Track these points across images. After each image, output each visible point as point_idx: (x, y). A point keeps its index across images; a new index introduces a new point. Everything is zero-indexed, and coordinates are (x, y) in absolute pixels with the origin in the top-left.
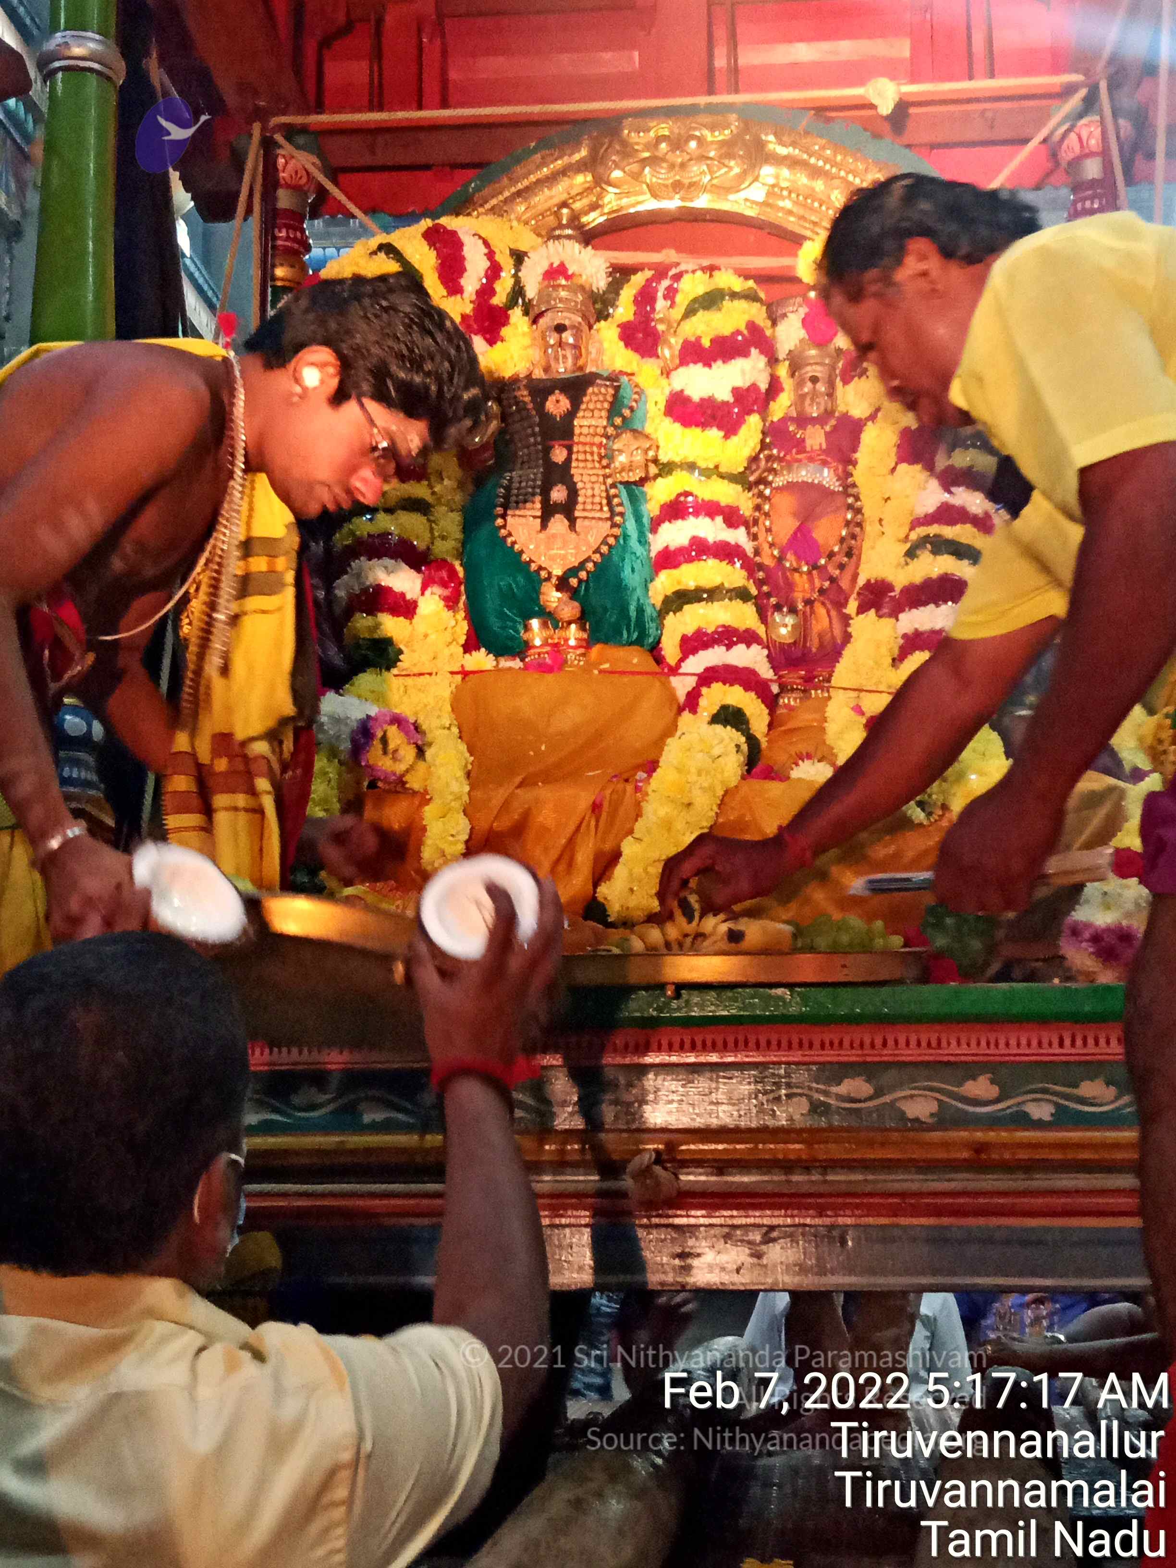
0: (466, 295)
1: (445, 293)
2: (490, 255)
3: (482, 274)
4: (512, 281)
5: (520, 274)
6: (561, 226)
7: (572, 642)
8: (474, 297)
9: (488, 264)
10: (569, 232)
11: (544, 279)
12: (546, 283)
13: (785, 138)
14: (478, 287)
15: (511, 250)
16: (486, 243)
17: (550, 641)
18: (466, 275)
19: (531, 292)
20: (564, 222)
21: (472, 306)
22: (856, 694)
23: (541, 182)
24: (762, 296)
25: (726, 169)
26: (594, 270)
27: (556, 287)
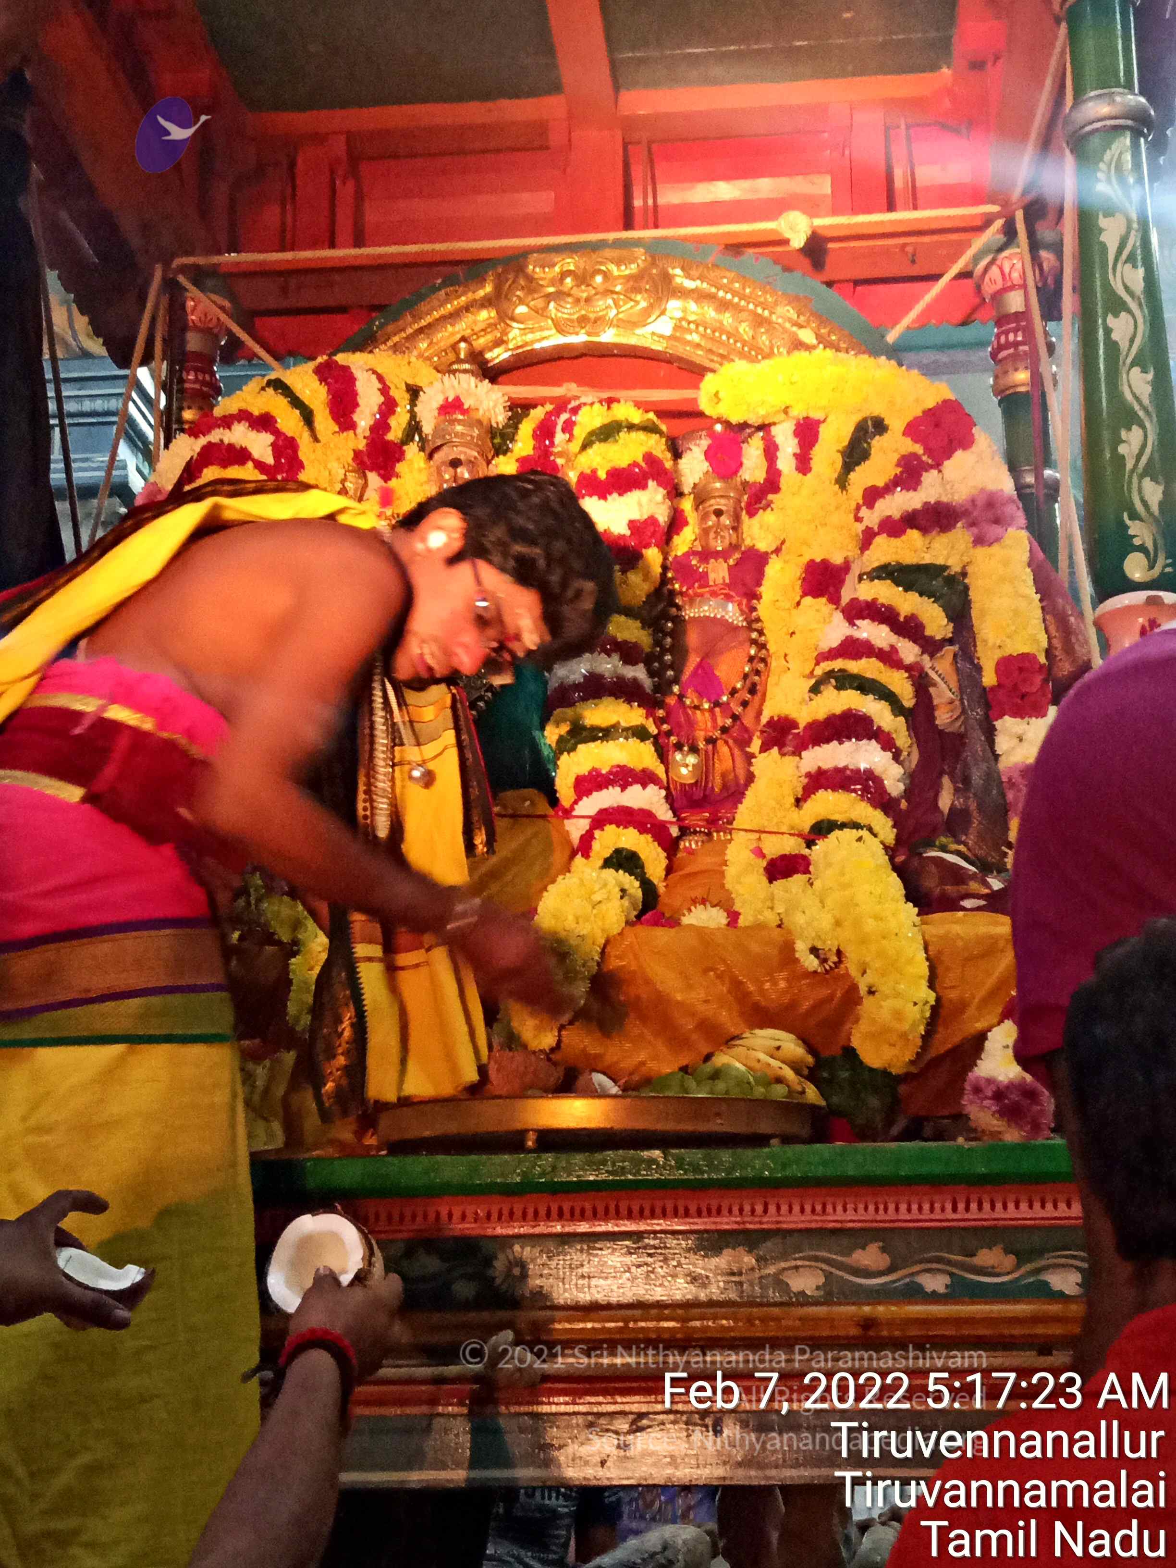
0: (359, 431)
1: (337, 429)
2: (385, 390)
3: (376, 409)
5: (416, 409)
6: (458, 361)
8: (368, 433)
9: (382, 399)
10: (467, 366)
11: (439, 413)
12: (442, 417)
13: (693, 272)
14: (372, 422)
15: (407, 385)
16: (380, 378)
18: (358, 410)
19: (428, 427)
20: (463, 356)
21: (365, 441)
22: (757, 835)
23: (444, 319)
24: (664, 428)
25: (632, 303)
26: (491, 404)
27: (452, 422)
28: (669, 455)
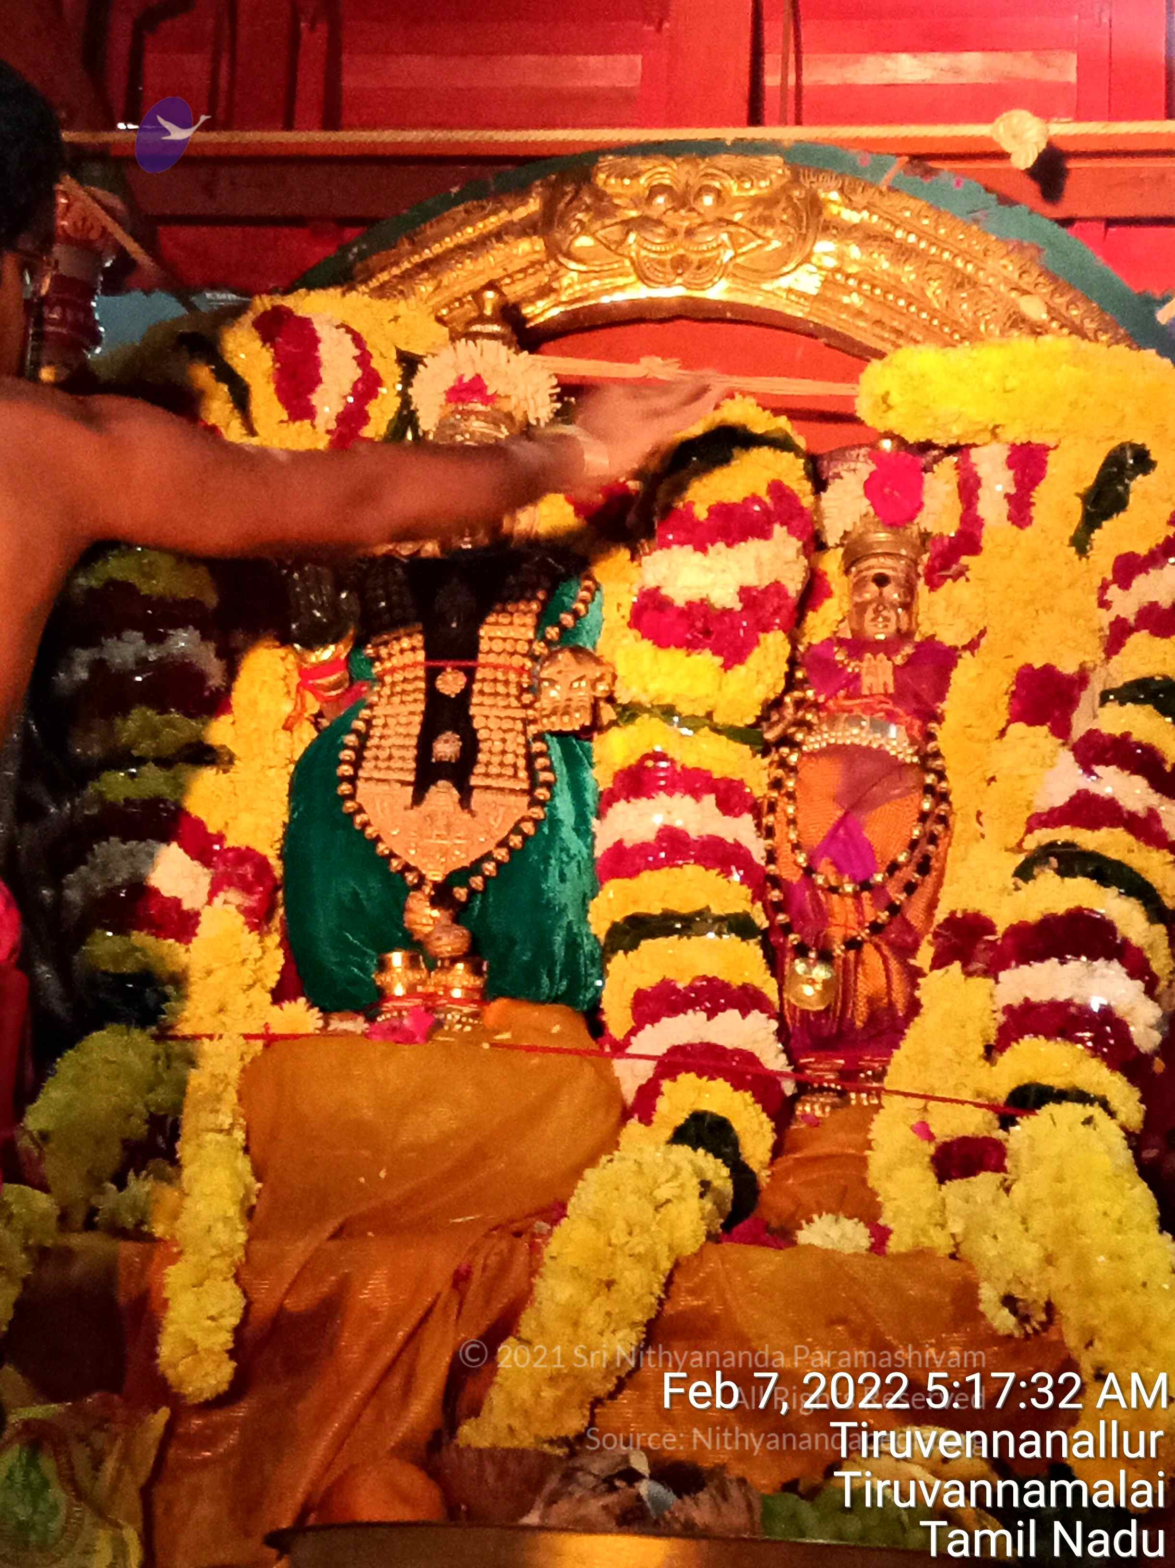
0: (319, 421)
1: (285, 416)
2: (363, 360)
3: (348, 388)
4: (398, 401)
5: (410, 391)
6: (482, 319)
7: (457, 993)
8: (333, 425)
9: (358, 373)
10: (496, 328)
11: (449, 400)
12: (452, 407)
13: (858, 198)
14: (341, 409)
15: (399, 352)
16: (358, 340)
17: (420, 989)
18: (320, 389)
19: (428, 422)
20: (488, 312)
21: (328, 437)
22: (921, 1102)
23: (461, 249)
24: (801, 442)
25: (760, 242)
26: (530, 389)
27: (466, 415)
28: (808, 486)
